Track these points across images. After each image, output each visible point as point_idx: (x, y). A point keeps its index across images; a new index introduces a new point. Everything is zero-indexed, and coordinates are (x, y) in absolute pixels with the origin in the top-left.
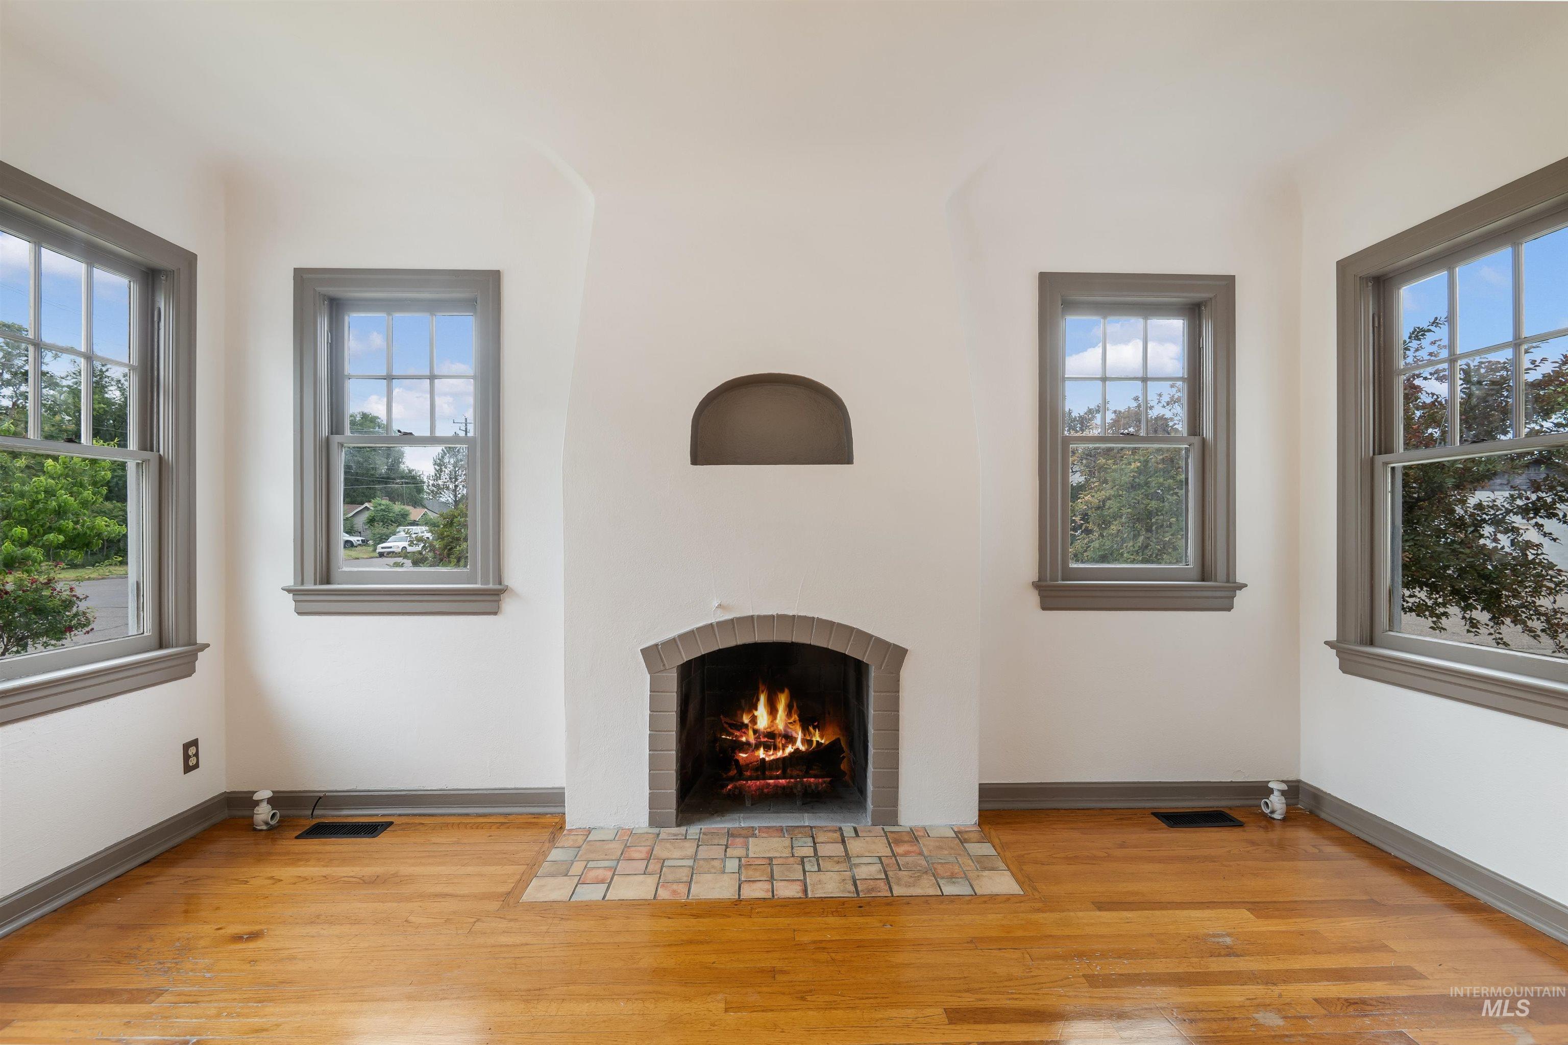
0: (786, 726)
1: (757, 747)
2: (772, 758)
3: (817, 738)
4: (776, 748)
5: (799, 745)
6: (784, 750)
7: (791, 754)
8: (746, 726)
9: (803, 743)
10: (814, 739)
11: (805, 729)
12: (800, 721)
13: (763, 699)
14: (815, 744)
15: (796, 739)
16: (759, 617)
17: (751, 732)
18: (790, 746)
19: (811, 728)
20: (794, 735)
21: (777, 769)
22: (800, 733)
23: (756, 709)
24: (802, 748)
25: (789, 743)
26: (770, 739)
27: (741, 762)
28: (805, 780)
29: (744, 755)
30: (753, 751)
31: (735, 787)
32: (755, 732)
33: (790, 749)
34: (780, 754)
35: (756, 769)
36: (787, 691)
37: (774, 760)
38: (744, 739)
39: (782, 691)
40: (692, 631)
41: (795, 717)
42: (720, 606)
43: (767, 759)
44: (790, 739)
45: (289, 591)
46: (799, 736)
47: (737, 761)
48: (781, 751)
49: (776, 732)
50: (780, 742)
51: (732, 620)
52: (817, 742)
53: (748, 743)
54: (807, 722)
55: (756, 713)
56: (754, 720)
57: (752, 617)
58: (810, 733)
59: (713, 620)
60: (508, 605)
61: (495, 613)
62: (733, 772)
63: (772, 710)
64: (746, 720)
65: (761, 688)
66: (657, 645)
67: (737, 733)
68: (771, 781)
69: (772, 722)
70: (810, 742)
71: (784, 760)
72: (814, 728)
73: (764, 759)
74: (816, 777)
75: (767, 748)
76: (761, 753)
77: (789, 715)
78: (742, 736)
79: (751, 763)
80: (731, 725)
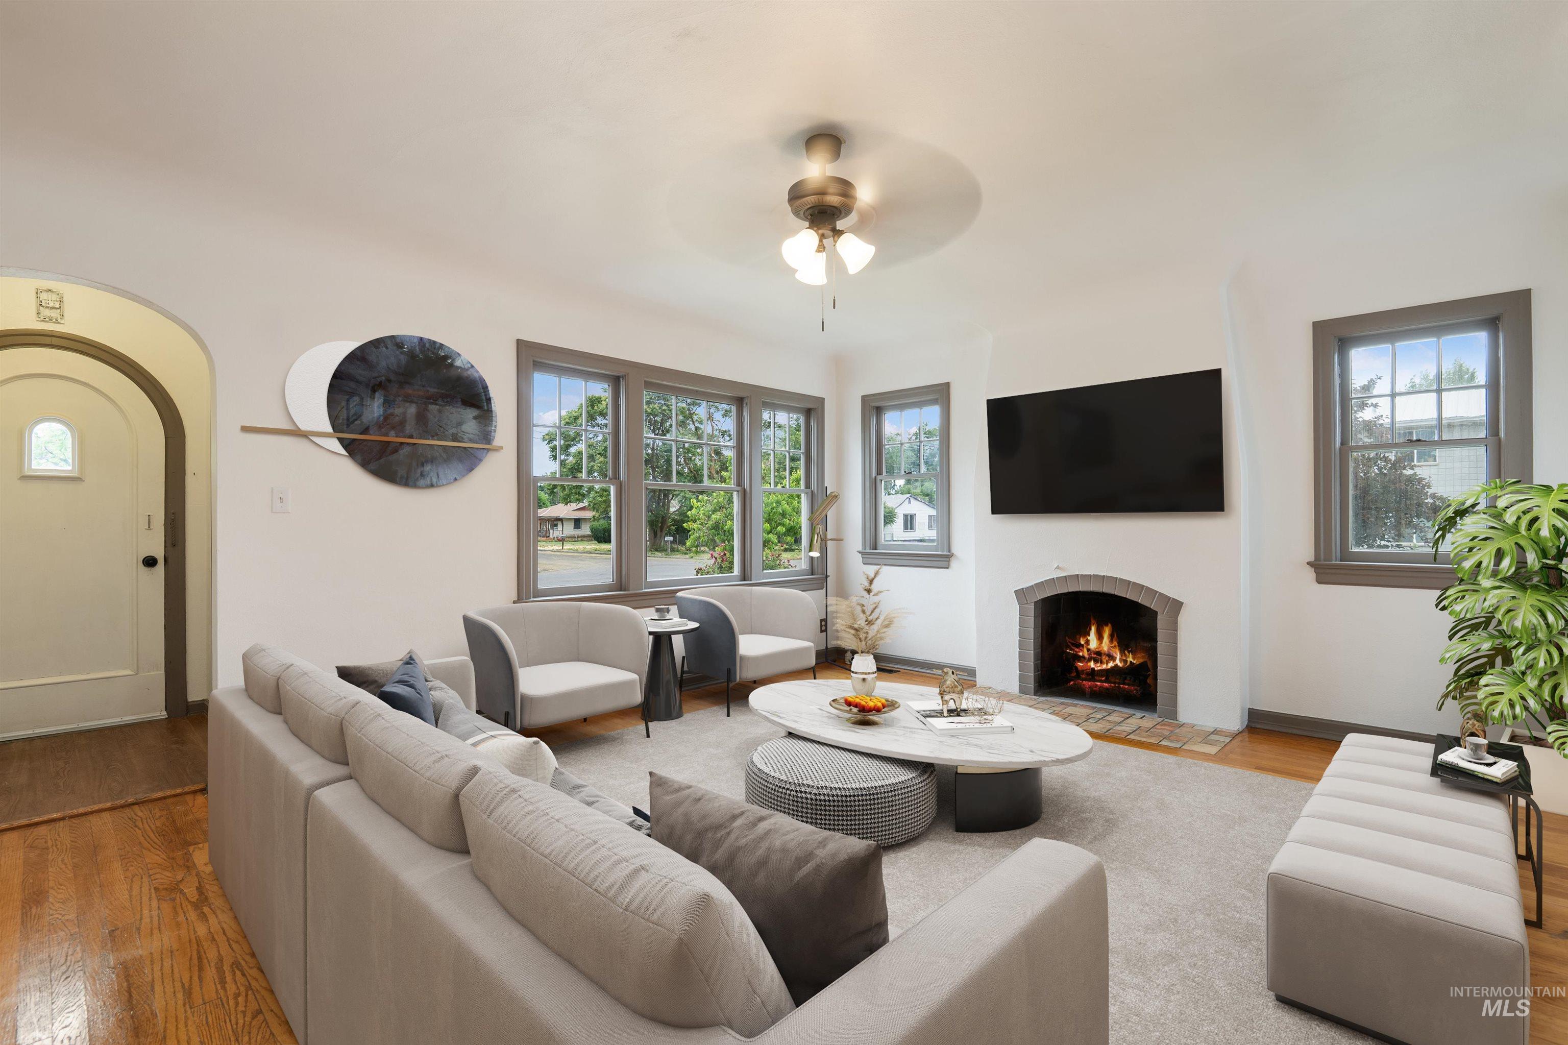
0: (1109, 649)
1: (1089, 660)
2: (1099, 668)
3: (1130, 659)
4: (1102, 663)
5: (1118, 662)
6: (1107, 664)
7: (1112, 668)
8: (1083, 646)
9: (1121, 660)
10: (1129, 660)
11: (1122, 653)
12: (1119, 646)
13: (1093, 629)
14: (1129, 663)
15: (1116, 658)
16: (1082, 575)
17: (1085, 650)
18: (1112, 662)
19: (1126, 652)
20: (1115, 655)
21: (1102, 676)
22: (1119, 654)
23: (1089, 636)
24: (1120, 665)
25: (1111, 660)
26: (1098, 656)
27: (1080, 669)
28: (1121, 686)
29: (1081, 664)
30: (1087, 662)
31: (1074, 684)
32: (1088, 650)
33: (1111, 664)
34: (1104, 666)
35: (1088, 674)
36: (1110, 625)
37: (1100, 670)
38: (1081, 654)
39: (1107, 625)
40: (1042, 582)
41: (1115, 643)
42: (1058, 568)
43: (1096, 669)
44: (1111, 658)
45: (860, 552)
46: (1118, 656)
47: (1076, 668)
49: (1102, 652)
50: (1105, 659)
51: (1065, 577)
52: (1131, 662)
53: (1083, 657)
54: (1124, 646)
55: (1089, 638)
56: (1087, 642)
57: (1078, 575)
58: (1125, 655)
59: (1054, 576)
60: (954, 564)
61: (948, 568)
62: (1074, 674)
63: (1100, 637)
64: (1082, 642)
65: (1093, 621)
66: (1023, 589)
67: (1077, 650)
68: (1099, 683)
69: (1099, 645)
70: (1125, 661)
71: (1106, 671)
72: (1129, 652)
73: (1093, 669)
74: (1128, 685)
75: (1096, 661)
76: (1092, 664)
77: (1111, 641)
78: (1079, 652)
79: (1086, 670)
80: (1073, 644)
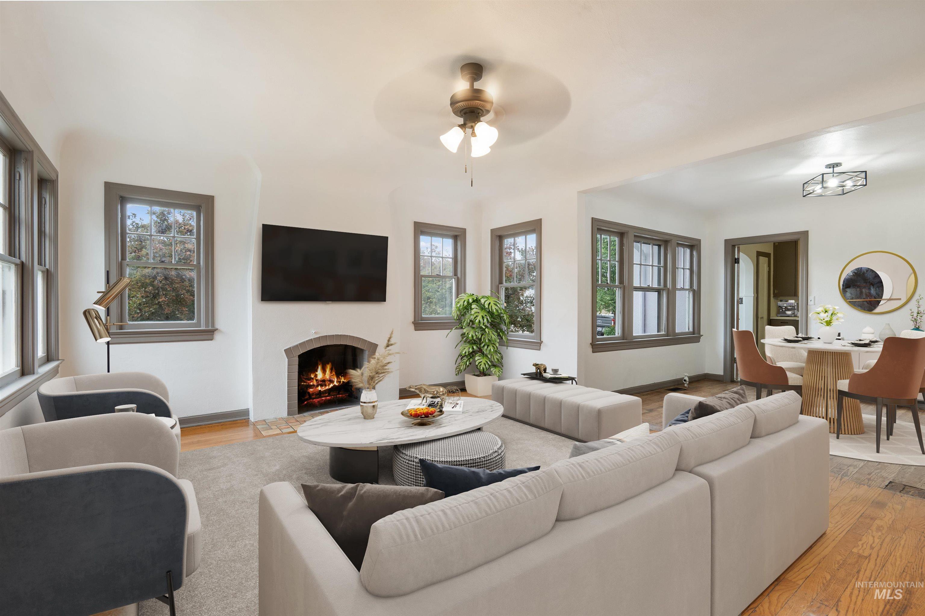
0: (330, 377)
1: (317, 386)
2: (324, 389)
3: (342, 380)
4: (325, 386)
5: (335, 383)
6: (329, 386)
7: (332, 387)
8: (313, 379)
9: (337, 382)
10: (342, 381)
11: (338, 377)
12: (336, 374)
13: (320, 367)
14: (342, 382)
15: (334, 381)
16: (329, 336)
17: (315, 381)
18: (332, 384)
19: (340, 377)
20: (333, 380)
21: (326, 394)
22: (336, 379)
23: (317, 372)
24: (337, 384)
25: (331, 383)
26: (323, 382)
27: (311, 393)
28: (338, 396)
29: (312, 390)
30: (316, 388)
31: (307, 403)
32: (317, 380)
33: (331, 385)
34: (327, 387)
35: (316, 395)
36: (330, 363)
37: (325, 390)
38: (312, 384)
39: (328, 364)
40: (304, 342)
41: (334, 373)
42: (314, 332)
43: (322, 390)
44: (331, 381)
46: (336, 380)
47: (309, 393)
48: (328, 387)
49: (326, 379)
50: (327, 383)
51: (319, 337)
52: (343, 381)
53: (314, 385)
54: (338, 375)
55: (317, 373)
56: (316, 376)
57: (326, 336)
58: (340, 379)
59: (312, 337)
60: (217, 336)
61: (212, 340)
62: (307, 397)
63: (324, 371)
64: (312, 376)
65: (319, 363)
66: (290, 348)
67: (309, 382)
68: (324, 398)
69: (324, 376)
70: (340, 382)
71: (329, 389)
72: (342, 376)
73: (320, 390)
74: (342, 394)
75: (322, 386)
76: (319, 388)
77: (331, 372)
78: (311, 383)
79: (315, 392)
80: (306, 379)
